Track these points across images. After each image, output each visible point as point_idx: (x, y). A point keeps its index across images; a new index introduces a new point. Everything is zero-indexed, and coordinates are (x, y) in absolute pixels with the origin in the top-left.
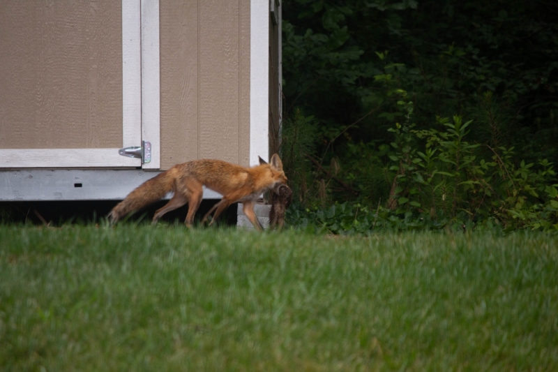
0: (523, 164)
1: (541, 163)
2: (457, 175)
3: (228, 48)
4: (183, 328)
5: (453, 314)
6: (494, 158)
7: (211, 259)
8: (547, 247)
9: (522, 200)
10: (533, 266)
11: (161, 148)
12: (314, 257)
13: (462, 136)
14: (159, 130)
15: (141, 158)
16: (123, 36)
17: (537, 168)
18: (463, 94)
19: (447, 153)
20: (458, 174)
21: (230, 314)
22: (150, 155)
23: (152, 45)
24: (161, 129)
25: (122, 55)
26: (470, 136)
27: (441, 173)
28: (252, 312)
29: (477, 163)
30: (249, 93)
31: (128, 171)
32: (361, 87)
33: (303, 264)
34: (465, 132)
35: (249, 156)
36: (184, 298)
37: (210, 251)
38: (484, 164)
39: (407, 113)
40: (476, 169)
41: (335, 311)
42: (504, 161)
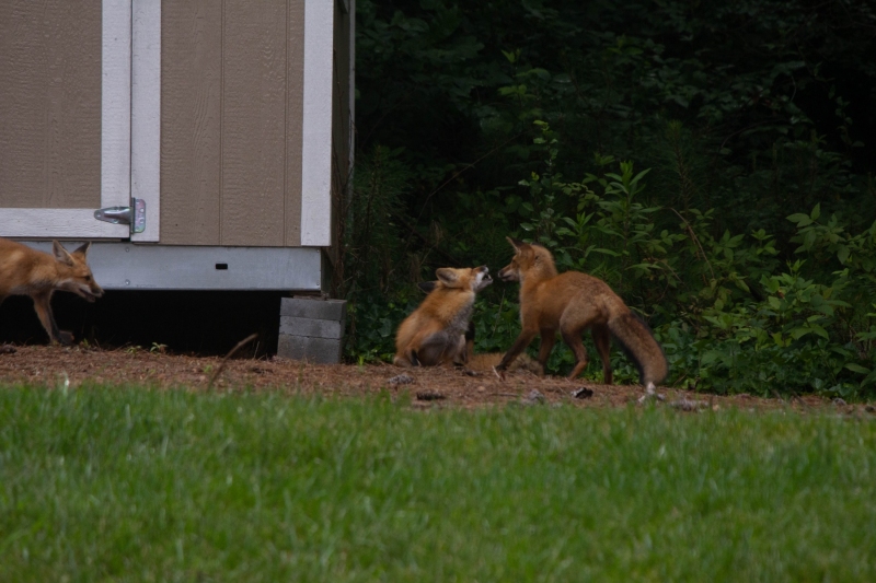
0: (727, 235)
1: (755, 236)
2: (624, 255)
3: (268, 55)
5: (601, 556)
6: (683, 226)
7: (227, 451)
8: (751, 432)
9: (724, 293)
10: (728, 471)
11: (161, 209)
12: (388, 450)
13: (632, 194)
14: (159, 181)
15: (129, 224)
16: (104, 32)
17: (750, 242)
18: (637, 114)
19: (609, 219)
20: (626, 253)
21: (253, 553)
22: (144, 221)
23: (148, 47)
24: (161, 180)
25: (101, 62)
26: (647, 192)
27: (599, 250)
28: (289, 548)
29: (655, 234)
30: (302, 126)
31: (108, 245)
32: (479, 103)
33: (371, 460)
34: (638, 188)
35: (299, 224)
36: (182, 525)
37: (226, 437)
38: (667, 237)
39: (548, 157)
40: (655, 245)
41: (418, 549)
42: (697, 231)
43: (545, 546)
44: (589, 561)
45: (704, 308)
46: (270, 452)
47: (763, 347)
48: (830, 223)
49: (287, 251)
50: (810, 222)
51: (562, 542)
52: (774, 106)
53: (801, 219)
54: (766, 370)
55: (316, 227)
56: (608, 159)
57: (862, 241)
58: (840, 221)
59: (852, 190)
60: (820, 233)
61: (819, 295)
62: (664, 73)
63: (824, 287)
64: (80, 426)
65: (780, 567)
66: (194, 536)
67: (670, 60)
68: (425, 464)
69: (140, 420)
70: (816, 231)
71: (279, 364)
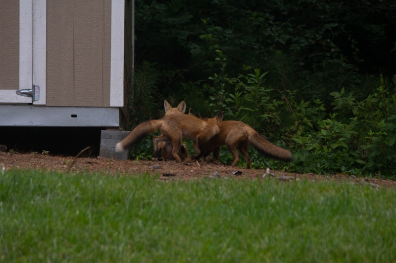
0: (302, 102)
1: (315, 102)
2: (256, 111)
3: (95, 20)
4: (54, 256)
6: (283, 98)
7: (76, 199)
8: (313, 190)
9: (301, 128)
10: (303, 208)
11: (46, 90)
12: (149, 199)
13: (260, 83)
14: (45, 77)
15: (32, 97)
16: (20, 10)
17: (313, 105)
19: (250, 95)
21: (88, 245)
22: (39, 95)
23: (41, 17)
25: (19, 23)
26: (267, 82)
27: (245, 108)
28: (104, 243)
29: (270, 101)
30: (110, 52)
31: (23, 106)
32: (191, 42)
33: (142, 203)
34: (263, 80)
35: (109, 97)
36: (56, 232)
37: (76, 193)
38: (276, 103)
39: (222, 67)
40: (270, 106)
41: (163, 243)
42: (289, 100)
43: (221, 242)
44: (240, 248)
45: (292, 135)
46: (96, 200)
47: (318, 152)
48: (349, 96)
49: (103, 109)
50: (340, 96)
51: (228, 240)
52: (324, 43)
53: (336, 94)
54: (320, 162)
55: (117, 98)
56: (249, 67)
57: (363, 104)
58: (354, 95)
59: (359, 81)
60: (344, 101)
61: (344, 129)
62: (274, 29)
63: (346, 125)
64: (9, 188)
65: (326, 251)
66: (61, 238)
67: (277, 23)
68: (166, 205)
69: (37, 185)
70: (343, 100)
71: (100, 160)
